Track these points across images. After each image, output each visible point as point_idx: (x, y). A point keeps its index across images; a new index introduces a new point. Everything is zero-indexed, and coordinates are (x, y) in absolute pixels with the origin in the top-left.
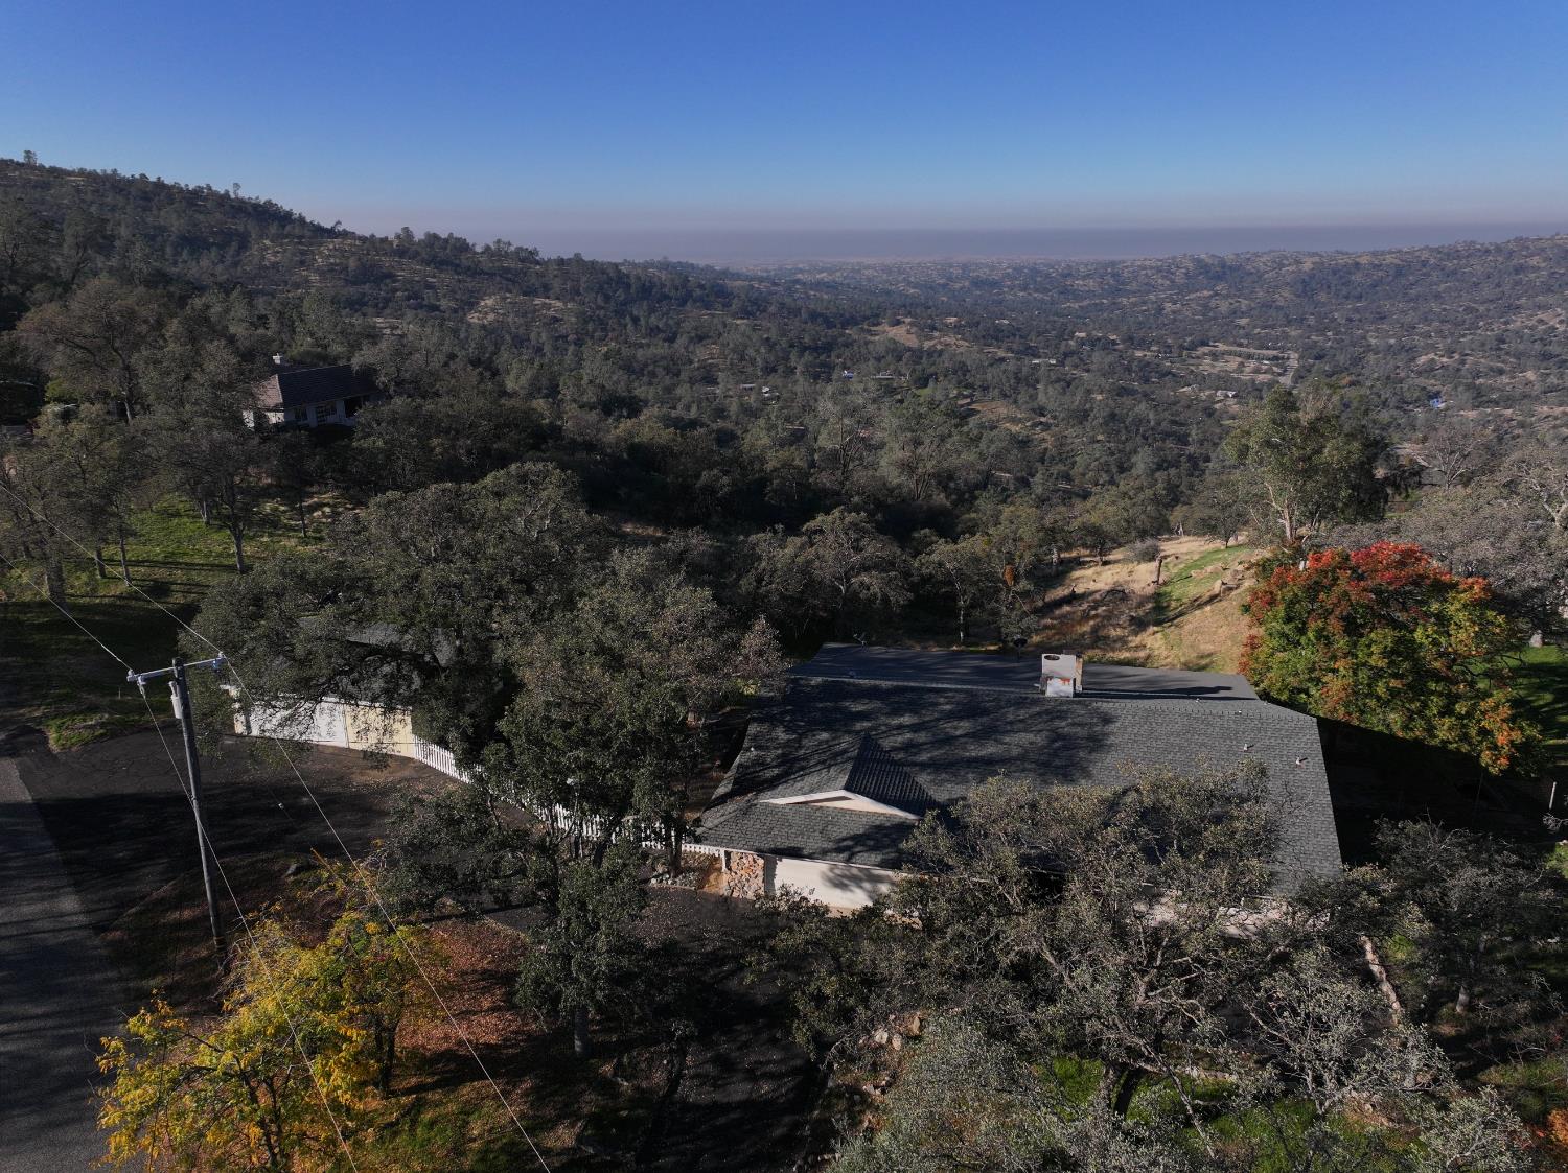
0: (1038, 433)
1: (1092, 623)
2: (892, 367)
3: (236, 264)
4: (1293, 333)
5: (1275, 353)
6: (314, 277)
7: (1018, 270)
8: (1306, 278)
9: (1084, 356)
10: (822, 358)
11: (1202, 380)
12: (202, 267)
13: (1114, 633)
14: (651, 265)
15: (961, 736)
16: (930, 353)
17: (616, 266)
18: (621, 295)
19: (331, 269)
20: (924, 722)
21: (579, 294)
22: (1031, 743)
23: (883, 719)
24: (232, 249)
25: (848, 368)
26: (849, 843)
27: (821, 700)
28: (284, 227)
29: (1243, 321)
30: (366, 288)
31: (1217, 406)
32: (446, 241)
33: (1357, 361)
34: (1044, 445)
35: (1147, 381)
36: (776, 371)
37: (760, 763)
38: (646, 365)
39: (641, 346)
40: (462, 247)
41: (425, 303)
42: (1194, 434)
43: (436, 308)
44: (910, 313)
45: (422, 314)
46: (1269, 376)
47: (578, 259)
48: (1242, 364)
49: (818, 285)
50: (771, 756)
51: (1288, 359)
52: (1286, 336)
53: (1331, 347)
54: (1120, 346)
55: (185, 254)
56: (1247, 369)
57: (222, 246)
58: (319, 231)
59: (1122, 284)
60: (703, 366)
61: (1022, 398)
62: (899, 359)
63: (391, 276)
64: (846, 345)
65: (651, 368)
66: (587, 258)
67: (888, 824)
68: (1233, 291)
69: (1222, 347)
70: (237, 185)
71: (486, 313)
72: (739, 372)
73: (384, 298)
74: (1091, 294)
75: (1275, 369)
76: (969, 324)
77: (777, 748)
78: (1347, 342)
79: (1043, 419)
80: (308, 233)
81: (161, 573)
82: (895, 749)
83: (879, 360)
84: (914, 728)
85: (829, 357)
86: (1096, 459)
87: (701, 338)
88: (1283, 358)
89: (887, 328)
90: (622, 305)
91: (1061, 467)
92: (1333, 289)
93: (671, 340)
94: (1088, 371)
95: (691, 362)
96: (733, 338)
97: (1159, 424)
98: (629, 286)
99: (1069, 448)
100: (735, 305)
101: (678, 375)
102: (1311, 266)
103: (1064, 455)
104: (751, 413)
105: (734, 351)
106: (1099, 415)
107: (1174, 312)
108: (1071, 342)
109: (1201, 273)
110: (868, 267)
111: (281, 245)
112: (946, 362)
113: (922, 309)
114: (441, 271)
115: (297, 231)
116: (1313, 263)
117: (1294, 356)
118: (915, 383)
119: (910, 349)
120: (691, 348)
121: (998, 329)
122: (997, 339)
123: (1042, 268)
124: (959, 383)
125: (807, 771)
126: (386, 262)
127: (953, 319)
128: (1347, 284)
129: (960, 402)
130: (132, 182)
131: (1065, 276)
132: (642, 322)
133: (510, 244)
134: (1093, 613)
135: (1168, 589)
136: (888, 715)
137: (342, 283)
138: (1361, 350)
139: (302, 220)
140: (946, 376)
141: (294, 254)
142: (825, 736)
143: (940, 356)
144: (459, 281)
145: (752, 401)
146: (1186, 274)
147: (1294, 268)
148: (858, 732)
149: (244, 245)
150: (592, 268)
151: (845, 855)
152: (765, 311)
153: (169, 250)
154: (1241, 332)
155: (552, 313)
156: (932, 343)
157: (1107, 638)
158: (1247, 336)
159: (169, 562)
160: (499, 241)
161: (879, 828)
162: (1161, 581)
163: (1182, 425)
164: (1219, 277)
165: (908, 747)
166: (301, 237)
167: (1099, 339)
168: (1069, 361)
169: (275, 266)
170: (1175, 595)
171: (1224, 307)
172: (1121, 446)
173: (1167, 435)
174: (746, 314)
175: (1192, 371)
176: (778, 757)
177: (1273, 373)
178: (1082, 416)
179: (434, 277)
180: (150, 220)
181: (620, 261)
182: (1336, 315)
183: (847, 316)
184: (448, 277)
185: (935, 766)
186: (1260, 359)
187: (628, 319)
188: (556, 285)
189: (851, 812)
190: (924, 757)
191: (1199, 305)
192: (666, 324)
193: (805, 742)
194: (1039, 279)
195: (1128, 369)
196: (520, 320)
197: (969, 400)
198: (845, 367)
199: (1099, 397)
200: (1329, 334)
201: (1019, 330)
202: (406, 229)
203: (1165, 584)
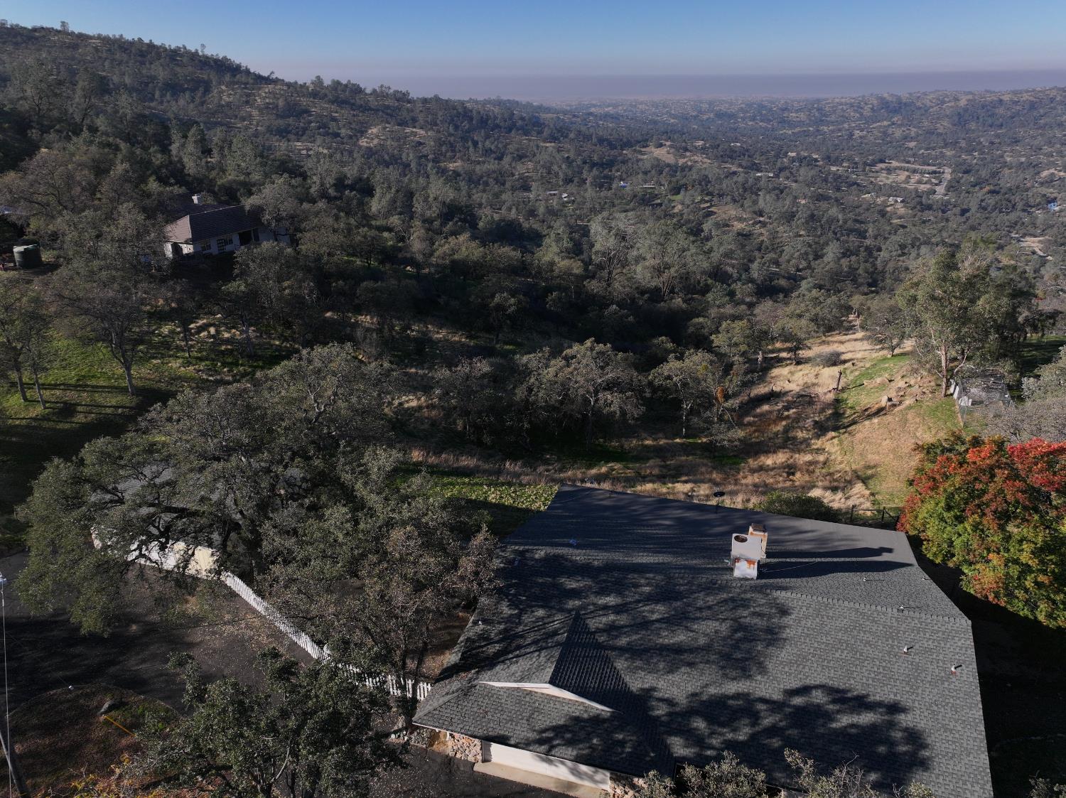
0: (758, 229)
1: (784, 423)
2: (655, 179)
3: (202, 103)
4: (948, 153)
5: (934, 168)
6: (255, 113)
7: (750, 105)
8: (961, 111)
9: (794, 171)
10: (606, 172)
11: (879, 190)
12: (181, 106)
13: (801, 435)
14: (489, 102)
15: (658, 621)
16: (683, 168)
17: (462, 103)
18: (466, 125)
19: (267, 106)
20: (626, 604)
21: (436, 125)
22: (716, 632)
23: (593, 599)
24: (200, 93)
25: (623, 180)
26: (550, 734)
27: (542, 575)
28: (235, 76)
29: (912, 144)
30: (291, 120)
31: (889, 209)
32: (346, 86)
33: (994, 175)
34: (761, 238)
35: (838, 189)
36: (572, 181)
37: (484, 637)
38: (482, 177)
39: (479, 163)
40: (357, 90)
41: (331, 131)
42: (870, 232)
43: (337, 135)
44: (670, 138)
45: (328, 139)
46: (928, 186)
47: (437, 99)
48: (909, 177)
49: (606, 116)
50: (495, 631)
51: (943, 173)
52: (943, 155)
53: (976, 164)
54: (823, 160)
55: (168, 96)
56: (912, 181)
57: (194, 90)
58: (261, 80)
59: (825, 116)
60: (522, 178)
61: (747, 203)
62: (661, 173)
63: (307, 112)
64: (624, 162)
65: (485, 179)
66: (444, 97)
67: (586, 716)
68: (905, 121)
69: (895, 164)
70: (203, 46)
71: (372, 139)
72: (547, 182)
73: (302, 128)
74: (801, 123)
75: (933, 180)
76: (712, 147)
77: (499, 623)
78: (989, 160)
79: (762, 219)
80: (251, 81)
81: (71, 396)
82: (599, 630)
83: (645, 173)
84: (618, 609)
85: (611, 171)
86: (798, 251)
87: (521, 157)
88: (939, 172)
89: (653, 149)
90: (467, 132)
91: (772, 255)
92: (981, 120)
93: (500, 159)
94: (796, 181)
95: (513, 175)
96: (543, 157)
97: (845, 222)
98: (471, 119)
99: (779, 240)
100: (546, 132)
101: (503, 184)
102: (966, 103)
103: (776, 247)
104: (552, 213)
105: (543, 166)
106: (802, 216)
107: (861, 137)
108: (785, 160)
109: (883, 108)
110: (641, 103)
111: (233, 90)
112: (694, 175)
113: (678, 136)
114: (342, 108)
115: (244, 79)
116: (968, 100)
117: (948, 170)
118: (671, 191)
119: (668, 165)
120: (513, 165)
121: (733, 150)
122: (731, 157)
123: (766, 103)
124: (702, 191)
125: (523, 651)
126: (304, 101)
127: (701, 143)
128: (992, 116)
129: (702, 206)
130: (132, 43)
131: (784, 110)
132: (480, 145)
133: (390, 88)
134: (786, 413)
135: (845, 395)
136: (596, 594)
137: (273, 117)
138: (999, 166)
139: (247, 72)
140: (693, 186)
141: (241, 96)
142: (541, 613)
143: (690, 170)
144: (354, 115)
145: (555, 203)
146: (872, 109)
147: (953, 104)
148: (569, 611)
149: (207, 90)
150: (447, 105)
151: (546, 747)
152: (566, 137)
153: (157, 94)
154: (910, 152)
155: (417, 139)
156: (685, 160)
157: (795, 438)
158: (914, 155)
159: (79, 386)
160: (382, 86)
161: (577, 719)
162: (840, 388)
163: (861, 222)
164: (896, 111)
165: (612, 629)
166: (246, 83)
167: (805, 158)
168: (782, 174)
169: (229, 104)
170: (850, 402)
171: (898, 133)
172: (817, 239)
173: (851, 231)
174: (553, 139)
175: (872, 182)
176: (500, 633)
177: (932, 183)
178: (790, 217)
179: (337, 112)
180: (144, 72)
181: (466, 99)
182: (982, 140)
183: (625, 140)
184: (346, 113)
185: (633, 652)
186: (922, 173)
187: (470, 143)
188: (421, 118)
190: (623, 641)
191: (880, 132)
192: (497, 147)
193: (525, 618)
194: (764, 112)
195: (826, 180)
196: (395, 144)
197: (709, 204)
198: (621, 179)
199: (803, 202)
200: (976, 154)
201: (747, 150)
202: (318, 77)
203: (843, 390)
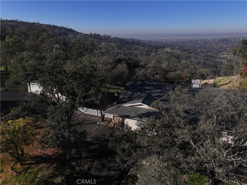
0: (191, 66)
7: (189, 40)
8: (240, 41)
9: (200, 54)
11: (221, 58)
16: (173, 53)
17: (123, 39)
20: (163, 91)
21: (117, 42)
24: (65, 36)
26: (141, 115)
27: (139, 86)
28: (73, 32)
29: (228, 49)
31: (223, 62)
32: (97, 34)
34: (192, 68)
35: (210, 58)
36: (147, 55)
37: (124, 98)
39: (126, 51)
40: (99, 35)
42: (219, 66)
44: (170, 46)
48: (228, 56)
49: (155, 42)
50: (126, 97)
54: (206, 52)
58: (78, 33)
59: (207, 42)
60: (136, 54)
61: (188, 60)
62: (168, 53)
64: (159, 51)
65: (127, 54)
68: (227, 44)
69: (224, 53)
70: (67, 26)
71: (102, 45)
72: (141, 55)
74: (201, 44)
76: (180, 48)
77: (128, 95)
79: (192, 63)
82: (155, 96)
83: (164, 54)
84: (160, 92)
85: (156, 53)
87: (135, 50)
89: (166, 49)
90: (123, 44)
93: (131, 50)
94: (200, 56)
95: (134, 53)
96: (141, 50)
97: (212, 65)
98: (124, 42)
99: (196, 68)
100: (141, 45)
101: (131, 55)
105: (141, 52)
106: (202, 63)
107: (216, 47)
108: (197, 52)
109: (221, 41)
110: (163, 40)
111: (72, 35)
113: (172, 46)
115: (75, 33)
116: (242, 39)
119: (170, 52)
121: (185, 49)
122: (185, 51)
123: (193, 40)
125: (134, 100)
126: (88, 37)
127: (177, 48)
130: (52, 26)
131: (197, 41)
132: (126, 47)
135: (216, 83)
136: (154, 90)
139: (76, 31)
141: (74, 36)
142: (139, 93)
143: (175, 53)
144: (99, 40)
146: (218, 41)
147: (238, 40)
148: (147, 93)
149: (67, 35)
150: (119, 39)
151: (140, 118)
152: (146, 46)
155: (112, 45)
156: (173, 51)
158: (229, 51)
160: (105, 35)
161: (149, 112)
163: (216, 65)
164: (224, 41)
165: (159, 96)
166: (75, 34)
167: (202, 51)
168: (197, 54)
169: (71, 38)
170: (218, 84)
171: (225, 46)
174: (143, 46)
175: (219, 57)
176: (128, 97)
177: (233, 57)
178: (199, 63)
180: (54, 31)
183: (159, 47)
184: (97, 40)
187: (124, 46)
188: (113, 41)
189: (143, 108)
191: (220, 46)
192: (130, 47)
193: (135, 94)
194: (192, 42)
195: (207, 56)
196: (107, 46)
199: (202, 60)
201: (188, 49)
202: (91, 33)
